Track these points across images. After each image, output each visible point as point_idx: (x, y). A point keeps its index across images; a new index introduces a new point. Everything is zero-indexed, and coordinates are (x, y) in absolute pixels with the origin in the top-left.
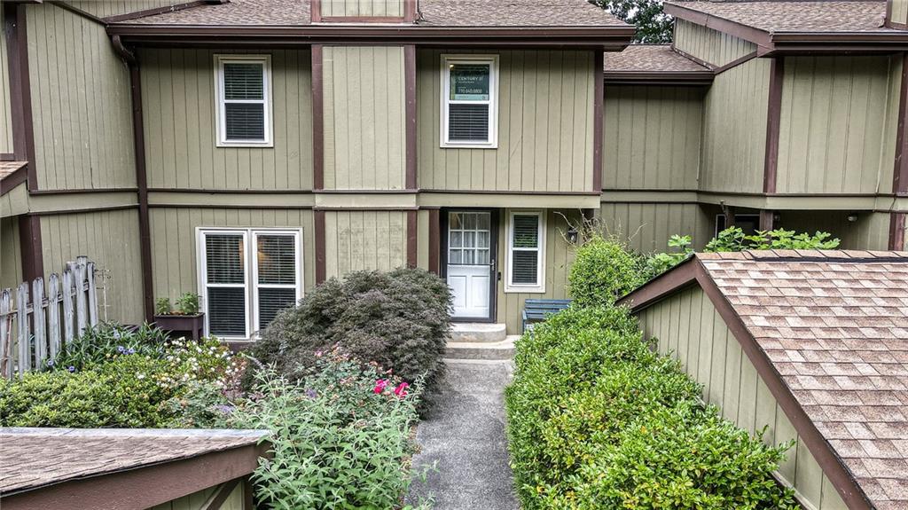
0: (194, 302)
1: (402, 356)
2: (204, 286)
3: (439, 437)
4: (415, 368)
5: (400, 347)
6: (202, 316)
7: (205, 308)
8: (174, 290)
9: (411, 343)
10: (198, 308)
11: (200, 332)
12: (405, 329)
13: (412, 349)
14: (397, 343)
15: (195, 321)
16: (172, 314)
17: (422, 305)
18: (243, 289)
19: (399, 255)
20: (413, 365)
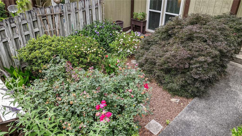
0: (144, 16)
1: (194, 64)
2: (148, 10)
3: (197, 111)
4: (198, 72)
5: (195, 59)
6: (146, 22)
7: (147, 19)
8: (140, 10)
9: (202, 59)
10: (145, 18)
11: (144, 27)
12: (203, 50)
13: (200, 62)
14: (195, 57)
15: (142, 24)
16: (137, 19)
17: (221, 38)
18: (160, 13)
19: (227, 6)
20: (198, 70)
